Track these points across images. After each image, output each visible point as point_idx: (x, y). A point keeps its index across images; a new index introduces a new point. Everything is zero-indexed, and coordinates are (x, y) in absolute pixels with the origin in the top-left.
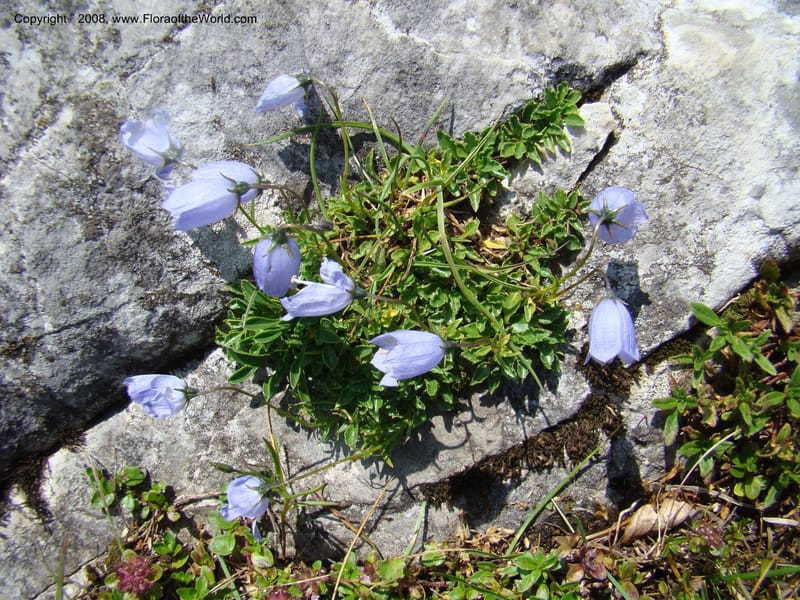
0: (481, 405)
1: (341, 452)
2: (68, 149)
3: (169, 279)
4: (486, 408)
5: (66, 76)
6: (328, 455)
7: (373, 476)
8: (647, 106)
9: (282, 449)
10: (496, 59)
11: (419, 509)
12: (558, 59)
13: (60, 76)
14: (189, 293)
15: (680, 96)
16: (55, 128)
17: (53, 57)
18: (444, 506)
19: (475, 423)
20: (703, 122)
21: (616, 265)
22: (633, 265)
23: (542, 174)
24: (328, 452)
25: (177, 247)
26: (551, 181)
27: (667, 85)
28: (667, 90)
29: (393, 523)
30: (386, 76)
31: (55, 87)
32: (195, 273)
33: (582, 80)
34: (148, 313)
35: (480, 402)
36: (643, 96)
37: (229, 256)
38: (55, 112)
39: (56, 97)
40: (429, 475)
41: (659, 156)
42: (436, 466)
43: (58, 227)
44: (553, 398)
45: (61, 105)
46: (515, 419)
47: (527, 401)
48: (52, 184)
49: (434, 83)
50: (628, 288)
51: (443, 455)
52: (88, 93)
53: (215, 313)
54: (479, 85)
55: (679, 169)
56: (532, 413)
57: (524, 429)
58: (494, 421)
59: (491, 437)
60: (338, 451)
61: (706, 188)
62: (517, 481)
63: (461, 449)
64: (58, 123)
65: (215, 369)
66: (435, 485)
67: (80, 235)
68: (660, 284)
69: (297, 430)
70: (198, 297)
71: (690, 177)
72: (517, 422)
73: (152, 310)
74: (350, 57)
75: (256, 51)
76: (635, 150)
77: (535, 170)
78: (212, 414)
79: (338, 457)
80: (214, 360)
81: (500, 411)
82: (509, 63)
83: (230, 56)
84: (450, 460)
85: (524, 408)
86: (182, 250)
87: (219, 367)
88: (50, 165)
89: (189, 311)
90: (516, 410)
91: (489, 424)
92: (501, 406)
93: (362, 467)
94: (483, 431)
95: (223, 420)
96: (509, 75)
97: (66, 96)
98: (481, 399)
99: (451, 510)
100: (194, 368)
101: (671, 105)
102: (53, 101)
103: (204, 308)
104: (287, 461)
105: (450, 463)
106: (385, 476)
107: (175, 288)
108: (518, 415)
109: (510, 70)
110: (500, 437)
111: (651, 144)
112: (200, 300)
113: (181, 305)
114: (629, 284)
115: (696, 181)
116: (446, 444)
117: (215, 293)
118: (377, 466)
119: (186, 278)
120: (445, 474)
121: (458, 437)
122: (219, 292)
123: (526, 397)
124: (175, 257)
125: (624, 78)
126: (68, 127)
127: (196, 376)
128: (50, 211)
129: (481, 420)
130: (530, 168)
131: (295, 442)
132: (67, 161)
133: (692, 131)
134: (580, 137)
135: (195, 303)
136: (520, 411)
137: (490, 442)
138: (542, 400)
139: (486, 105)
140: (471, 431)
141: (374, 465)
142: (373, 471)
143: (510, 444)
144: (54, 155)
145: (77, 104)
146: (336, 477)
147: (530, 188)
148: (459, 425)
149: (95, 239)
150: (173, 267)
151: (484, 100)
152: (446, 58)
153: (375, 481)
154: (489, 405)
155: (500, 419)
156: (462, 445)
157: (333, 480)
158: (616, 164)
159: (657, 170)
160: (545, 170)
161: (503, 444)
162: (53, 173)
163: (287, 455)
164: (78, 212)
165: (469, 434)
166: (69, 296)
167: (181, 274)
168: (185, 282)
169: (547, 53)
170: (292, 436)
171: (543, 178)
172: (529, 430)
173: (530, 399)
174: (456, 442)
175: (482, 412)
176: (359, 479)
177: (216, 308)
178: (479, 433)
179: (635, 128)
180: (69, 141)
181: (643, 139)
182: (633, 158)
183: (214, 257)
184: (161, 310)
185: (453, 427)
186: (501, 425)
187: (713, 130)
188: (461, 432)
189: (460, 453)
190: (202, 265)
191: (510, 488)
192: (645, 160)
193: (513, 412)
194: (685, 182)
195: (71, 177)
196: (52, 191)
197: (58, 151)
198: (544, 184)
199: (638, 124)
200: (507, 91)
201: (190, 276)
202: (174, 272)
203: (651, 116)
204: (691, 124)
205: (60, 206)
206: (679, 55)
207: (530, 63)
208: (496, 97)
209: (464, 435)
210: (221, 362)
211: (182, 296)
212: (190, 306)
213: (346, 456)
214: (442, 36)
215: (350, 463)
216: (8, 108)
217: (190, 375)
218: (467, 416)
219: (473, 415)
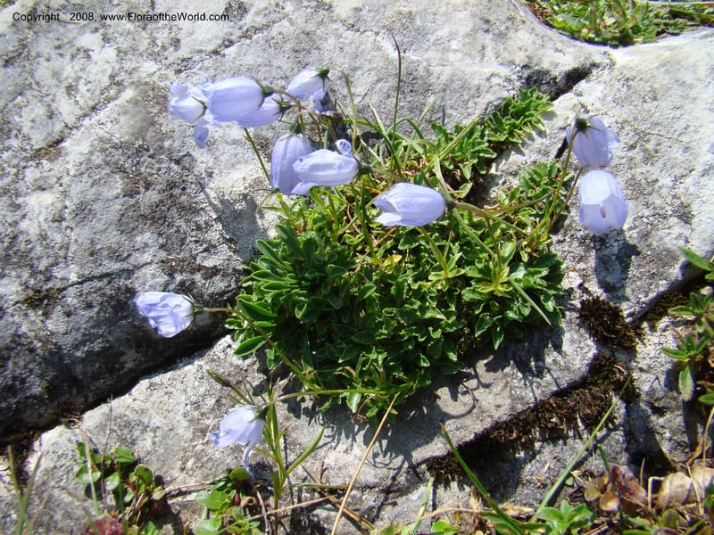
0: (486, 371)
1: (343, 435)
2: (123, 119)
3: (191, 249)
4: (492, 374)
5: (133, 67)
6: (329, 440)
7: (375, 455)
8: (606, 92)
10: (476, 68)
11: (425, 490)
12: (526, 67)
13: (128, 65)
14: (207, 266)
15: (631, 83)
16: (117, 102)
17: (126, 53)
18: (454, 485)
19: (482, 390)
20: (655, 99)
23: (524, 155)
24: (329, 437)
25: (201, 219)
26: (532, 159)
27: (619, 77)
28: (619, 81)
29: (397, 508)
30: (387, 85)
31: (123, 73)
32: (214, 247)
33: (548, 83)
34: (167, 278)
35: (485, 369)
36: (600, 88)
37: (246, 235)
38: (119, 92)
39: (122, 81)
40: (437, 448)
41: (623, 128)
42: (444, 436)
43: (102, 182)
44: (559, 358)
45: (125, 87)
46: (522, 382)
47: (533, 363)
48: (106, 145)
49: (427, 89)
50: (616, 244)
51: (450, 426)
52: (148, 80)
53: (228, 292)
54: (464, 89)
55: (643, 136)
56: (540, 374)
57: (533, 392)
58: (501, 385)
59: (499, 401)
60: (340, 434)
61: (669, 150)
62: (532, 453)
63: (469, 416)
64: (120, 99)
65: (222, 356)
66: (443, 458)
67: (119, 191)
68: (645, 236)
69: (298, 417)
70: (214, 271)
71: (653, 142)
72: (525, 385)
73: (171, 275)
74: (359, 72)
75: (284, 68)
77: (517, 154)
78: (213, 401)
79: (339, 440)
80: (221, 347)
81: (506, 375)
82: (487, 71)
83: (263, 69)
84: (457, 429)
85: (530, 370)
86: (206, 223)
87: (226, 354)
88: (107, 130)
89: (205, 284)
90: (523, 373)
91: (496, 389)
92: (507, 370)
93: (365, 447)
94: (491, 396)
95: (224, 409)
96: (488, 79)
97: (130, 80)
98: (486, 365)
99: (461, 488)
100: (201, 356)
101: (625, 89)
102: (119, 84)
103: (219, 284)
104: (286, 448)
105: (458, 433)
106: (389, 454)
107: (195, 259)
108: (525, 378)
109: (488, 75)
110: (509, 401)
111: (614, 120)
112: (216, 275)
113: (198, 277)
114: (616, 240)
115: (659, 144)
116: (452, 412)
117: (231, 271)
118: (381, 446)
119: (206, 250)
121: (465, 404)
122: (234, 269)
123: (532, 359)
124: (199, 228)
125: (583, 81)
126: (127, 101)
127: (202, 363)
128: (99, 167)
129: (487, 386)
130: (513, 152)
131: (296, 428)
132: (121, 127)
133: (646, 106)
134: (552, 120)
135: (211, 277)
136: (527, 373)
137: (499, 406)
138: (549, 360)
139: (470, 104)
140: (478, 397)
141: (377, 444)
142: (376, 450)
143: (520, 407)
144: (112, 122)
145: (137, 86)
146: (337, 460)
147: (515, 168)
148: (464, 393)
149: (131, 196)
150: (196, 236)
151: (468, 100)
152: (436, 70)
153: (377, 460)
154: (495, 370)
155: (507, 383)
156: (470, 412)
157: (333, 464)
159: (623, 140)
160: (526, 152)
161: (513, 408)
162: (108, 136)
163: (285, 442)
164: (122, 170)
165: (476, 401)
166: (99, 247)
167: (201, 245)
168: (205, 254)
169: (517, 63)
170: (294, 422)
171: (525, 158)
172: (538, 392)
173: (536, 361)
174: (463, 410)
175: (487, 377)
177: (229, 286)
178: (487, 399)
179: (598, 111)
180: (125, 113)
181: (606, 117)
183: (233, 234)
184: (179, 278)
185: (459, 395)
186: (508, 389)
187: (665, 104)
188: (468, 399)
189: (468, 421)
190: (221, 240)
191: (525, 461)
193: (520, 375)
194: (650, 146)
195: (122, 139)
196: (103, 150)
197: (116, 119)
198: (526, 163)
199: (600, 106)
200: (487, 92)
201: (210, 249)
202: (196, 242)
203: (610, 98)
204: (645, 101)
205: (107, 163)
206: (624, 60)
207: (504, 71)
208: (479, 97)
209: (471, 402)
210: (228, 349)
211: (200, 268)
212: (206, 279)
213: (347, 437)
214: (432, 54)
215: (352, 445)
216: (82, 88)
217: (196, 362)
218: (473, 383)
219: (479, 382)
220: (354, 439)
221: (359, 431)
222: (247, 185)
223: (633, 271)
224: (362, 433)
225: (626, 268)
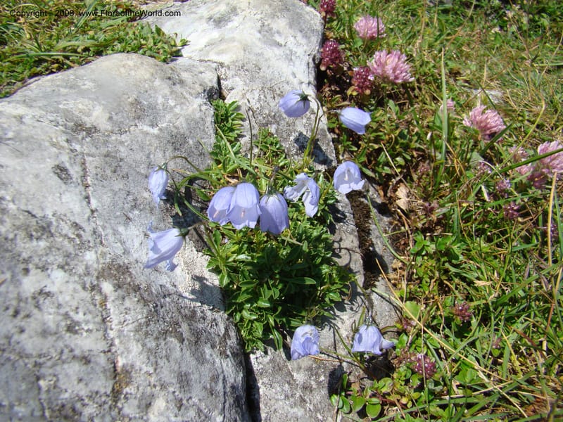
0: (334, 235)
1: (333, 321)
2: (128, 303)
3: (214, 333)
4: (336, 234)
5: (84, 267)
7: (352, 309)
8: (243, 79)
9: (320, 355)
10: (191, 109)
11: (374, 296)
12: (205, 91)
13: (81, 270)
14: (224, 332)
15: (245, 68)
16: (111, 299)
17: (67, 264)
18: (376, 283)
19: (341, 243)
20: (260, 69)
21: (297, 140)
22: (301, 134)
23: (245, 136)
24: (330, 329)
25: (199, 313)
27: (237, 68)
28: (239, 70)
29: (378, 313)
30: (170, 151)
31: (86, 279)
32: (215, 319)
33: (216, 93)
34: (228, 359)
35: (332, 235)
36: (237, 79)
37: (212, 296)
38: (100, 291)
39: (92, 284)
40: (360, 279)
41: (264, 92)
42: (356, 272)
43: (168, 351)
44: (341, 204)
45: (98, 285)
46: (345, 225)
47: (339, 215)
48: (142, 330)
49: (185, 138)
51: (352, 266)
52: (100, 266)
53: (236, 334)
54: (195, 124)
55: (271, 89)
56: (345, 217)
57: (351, 224)
58: (343, 234)
59: (350, 240)
60: (331, 322)
61: (284, 88)
62: (372, 245)
63: (352, 256)
64: (108, 295)
65: (261, 366)
66: (365, 279)
67: (178, 345)
70: (227, 330)
71: (277, 89)
72: (347, 225)
73: (227, 356)
74: (152, 156)
75: (122, 187)
76: (257, 97)
77: (242, 138)
78: (287, 385)
79: (334, 325)
80: (256, 364)
81: (339, 229)
82: (196, 106)
83: (116, 198)
84: (355, 264)
85: (341, 218)
86: (201, 312)
87: (261, 363)
88: (130, 322)
89: (232, 342)
90: (341, 222)
91: (344, 237)
92: (337, 227)
93: (345, 312)
94: (347, 241)
95: (292, 382)
96: (201, 110)
97: (94, 278)
99: (378, 281)
100: (255, 380)
101: (247, 73)
102: (93, 288)
103: (233, 334)
104: (328, 355)
105: (357, 265)
106: (354, 302)
107: (219, 335)
108: (344, 223)
109: (199, 108)
110: (352, 236)
111: (258, 90)
113: (229, 342)
115: (279, 89)
116: (347, 262)
117: (227, 322)
118: (347, 304)
119: (216, 325)
120: (362, 271)
121: (346, 254)
122: (227, 320)
123: (337, 214)
124: (204, 319)
125: (222, 81)
126: (116, 291)
127: (261, 381)
128: (157, 346)
129: (341, 240)
130: (240, 139)
132: (134, 310)
133: (261, 74)
135: (229, 335)
136: (342, 220)
137: (352, 241)
138: (340, 208)
139: (207, 130)
140: (345, 247)
141: (346, 305)
142: (349, 308)
143: (356, 233)
144: (126, 313)
145: (103, 276)
146: (346, 330)
148: (340, 251)
149: (184, 340)
150: (209, 324)
151: (204, 128)
152: (178, 123)
153: (355, 309)
154: (335, 232)
155: (343, 231)
156: (350, 255)
157: (347, 333)
158: (258, 108)
159: (269, 97)
160: (245, 134)
161: (355, 236)
162: (136, 324)
163: (325, 354)
164: (166, 332)
165: (346, 249)
166: (208, 386)
167: (213, 325)
168: (218, 328)
169: (200, 92)
171: (247, 137)
172: (352, 222)
173: (339, 213)
174: (348, 257)
175: (336, 237)
176: (351, 318)
177: (234, 330)
178: (347, 244)
179: (248, 91)
180: (123, 298)
181: (254, 91)
182: (259, 100)
183: (210, 303)
184: (229, 353)
185: (340, 254)
186: (346, 232)
187: (264, 69)
188: (343, 252)
189: (354, 258)
190: (212, 312)
191: (374, 248)
192: (262, 97)
193: (342, 224)
194: (278, 92)
195: (144, 316)
196: (147, 334)
197: (125, 309)
199: (247, 88)
200: (206, 117)
201: (216, 322)
202: (211, 326)
203: (248, 81)
204: (258, 73)
205: (157, 338)
206: (225, 59)
207: (200, 101)
208: (205, 123)
209: (346, 251)
210: (258, 360)
211: (224, 337)
212: (230, 339)
213: (335, 319)
214: (168, 117)
215: (341, 319)
216: (79, 317)
217: (259, 385)
218: (336, 245)
219: (337, 242)
220: (338, 316)
221: (334, 312)
222: (187, 271)
223: (324, 148)
224: (335, 310)
225: (320, 149)
